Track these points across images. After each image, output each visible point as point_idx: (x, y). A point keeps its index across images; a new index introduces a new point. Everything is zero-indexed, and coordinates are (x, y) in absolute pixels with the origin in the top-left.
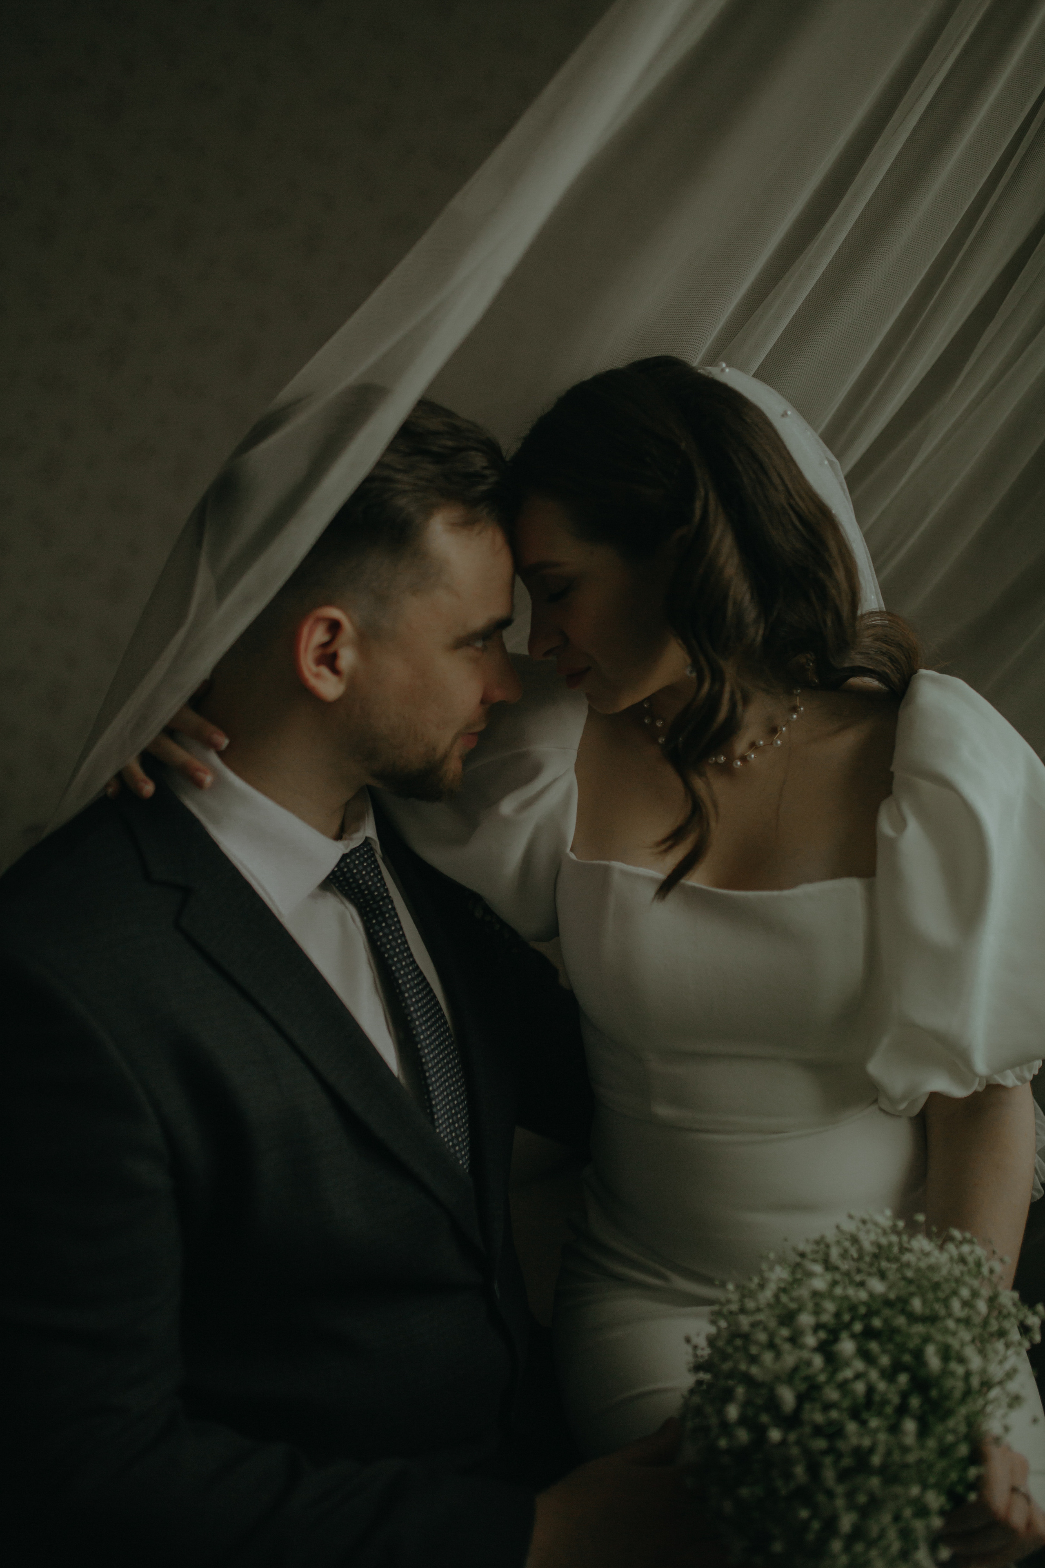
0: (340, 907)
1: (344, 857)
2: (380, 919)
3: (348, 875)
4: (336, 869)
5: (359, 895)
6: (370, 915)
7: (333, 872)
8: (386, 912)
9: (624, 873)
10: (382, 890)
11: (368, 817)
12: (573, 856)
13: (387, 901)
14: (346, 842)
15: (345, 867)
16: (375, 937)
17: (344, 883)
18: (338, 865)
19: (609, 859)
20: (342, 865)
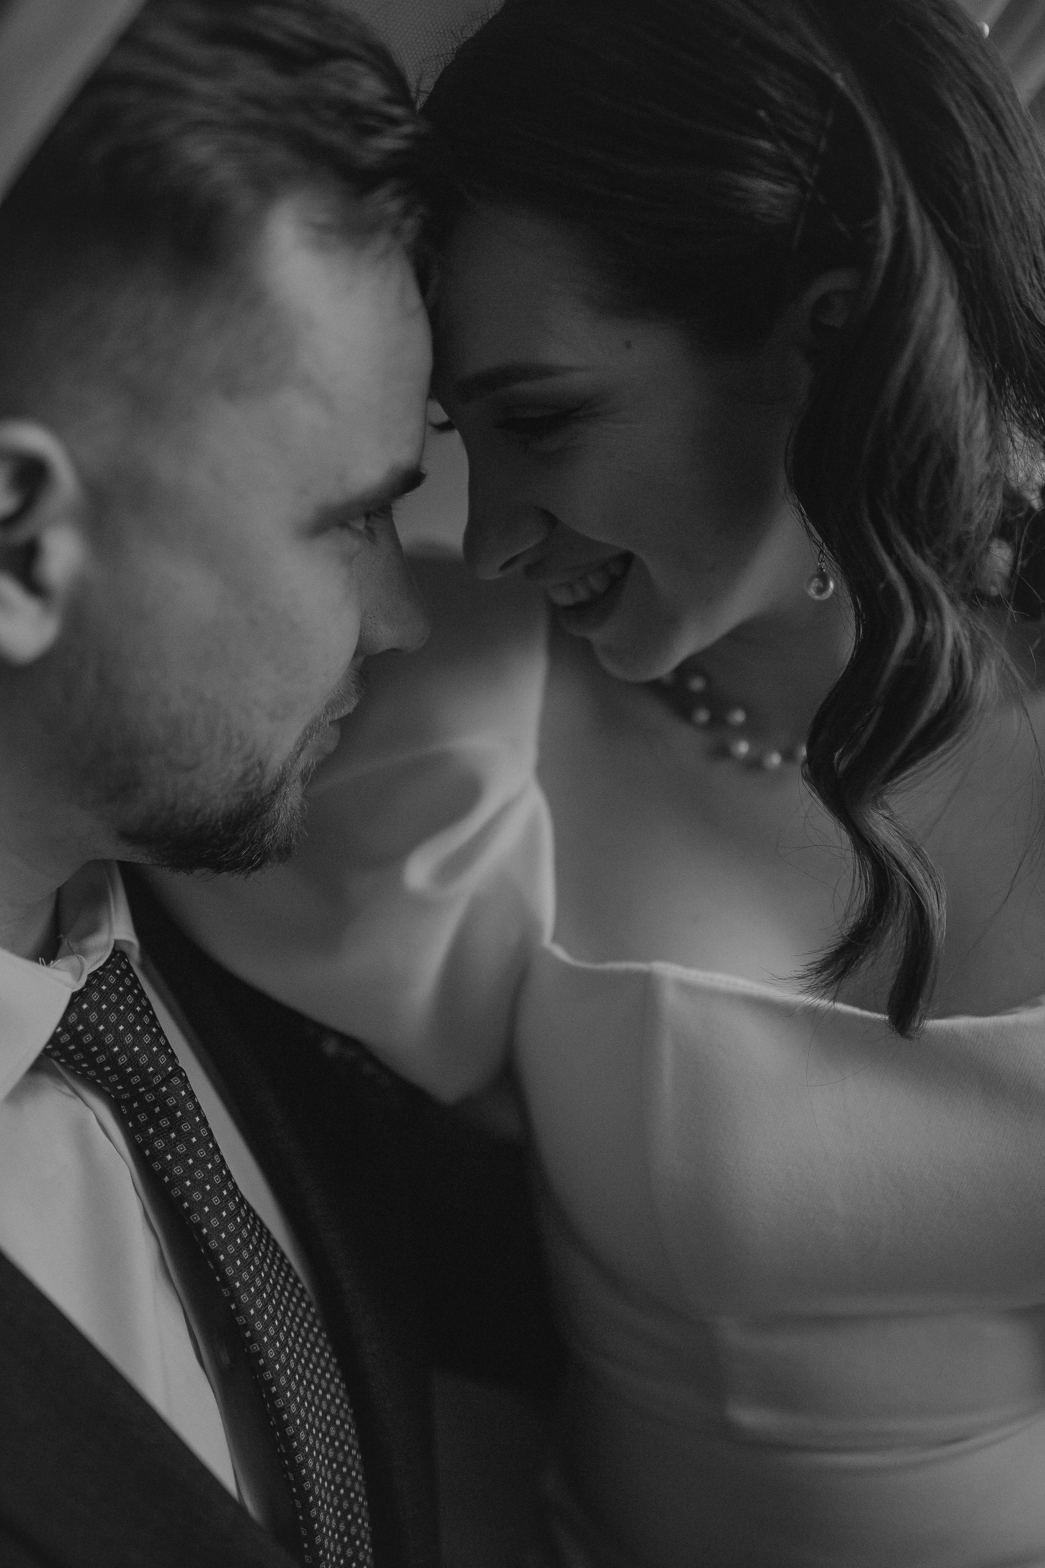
0: (76, 1105)
1: (77, 998)
2: (164, 1123)
3: (88, 1038)
4: (59, 1029)
5: (114, 1078)
6: (142, 1118)
7: (55, 1039)
8: (176, 1108)
9: (685, 987)
10: (163, 1060)
11: (115, 898)
12: (560, 953)
13: (176, 1081)
14: (74, 960)
15: (79, 1022)
16: (157, 1166)
17: (78, 1057)
18: (63, 1022)
19: (648, 959)
20: (73, 1018)
